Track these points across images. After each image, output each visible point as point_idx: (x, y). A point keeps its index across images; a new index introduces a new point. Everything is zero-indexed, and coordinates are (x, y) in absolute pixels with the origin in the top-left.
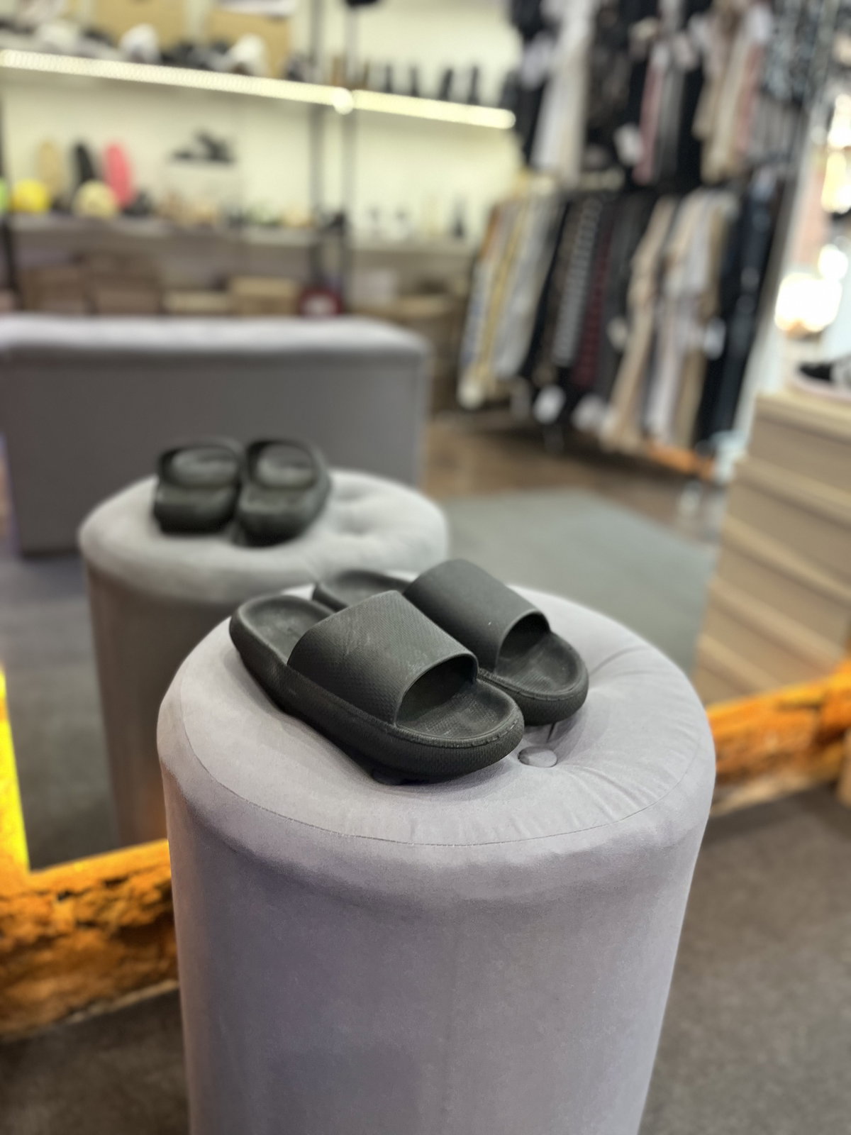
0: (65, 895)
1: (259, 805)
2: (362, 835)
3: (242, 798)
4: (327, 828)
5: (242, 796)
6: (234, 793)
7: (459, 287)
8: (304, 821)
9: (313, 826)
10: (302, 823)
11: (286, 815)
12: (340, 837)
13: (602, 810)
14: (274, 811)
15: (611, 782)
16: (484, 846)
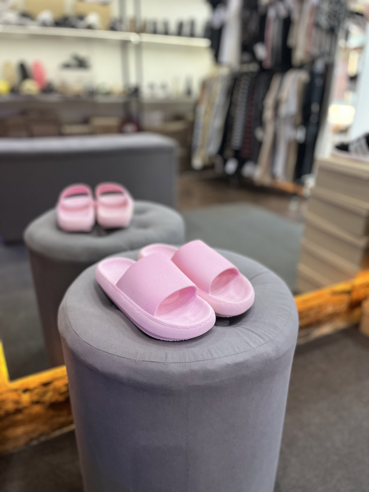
0: (26, 391)
2: (145, 360)
5: (93, 346)
6: (90, 345)
7: (190, 117)
8: (120, 355)
11: (113, 354)
12: (135, 362)
14: (107, 352)
15: (253, 332)
16: (197, 362)
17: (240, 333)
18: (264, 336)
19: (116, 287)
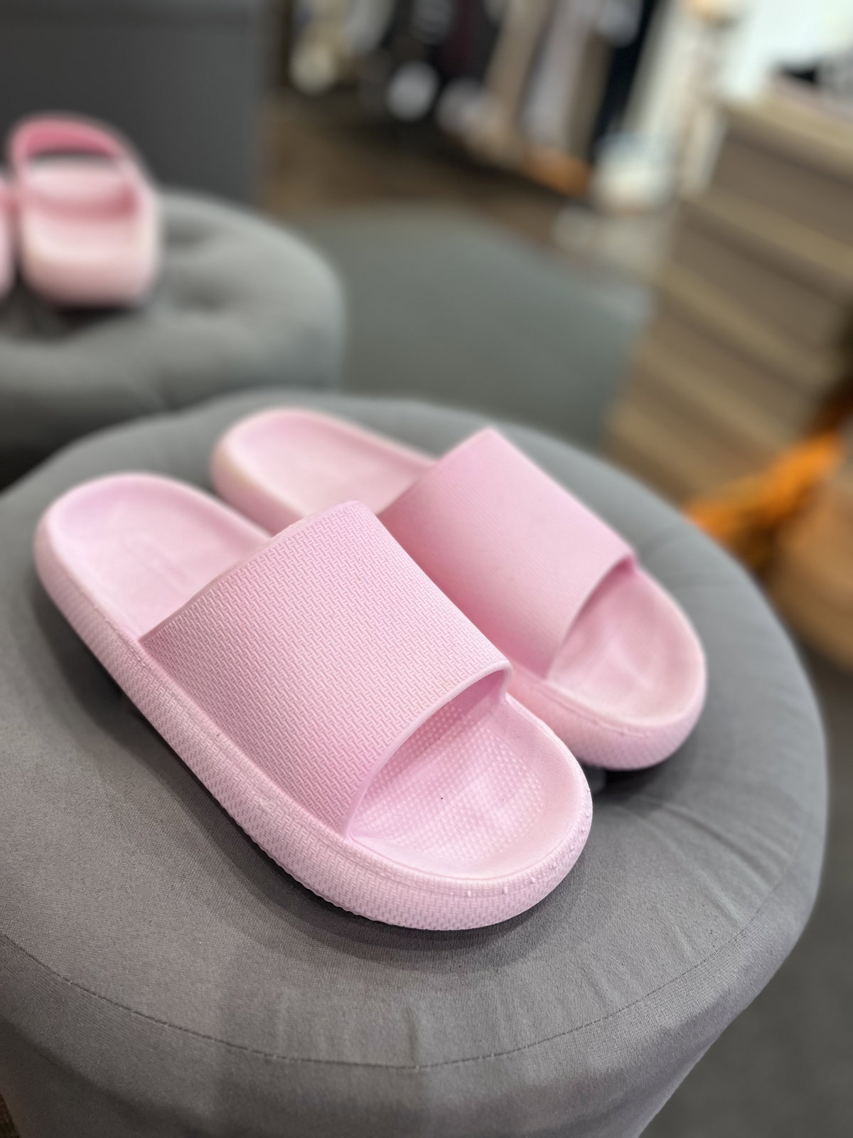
1: (92, 989)
2: (313, 1057)
3: (54, 973)
4: (238, 1042)
5: (55, 970)
6: (36, 960)
8: (190, 1027)
9: (209, 1038)
10: (186, 1030)
11: (153, 1016)
12: (267, 1062)
13: (718, 906)
14: (125, 1004)
15: (717, 837)
16: (547, 1044)
17: (673, 847)
18: (765, 861)
19: (142, 652)
